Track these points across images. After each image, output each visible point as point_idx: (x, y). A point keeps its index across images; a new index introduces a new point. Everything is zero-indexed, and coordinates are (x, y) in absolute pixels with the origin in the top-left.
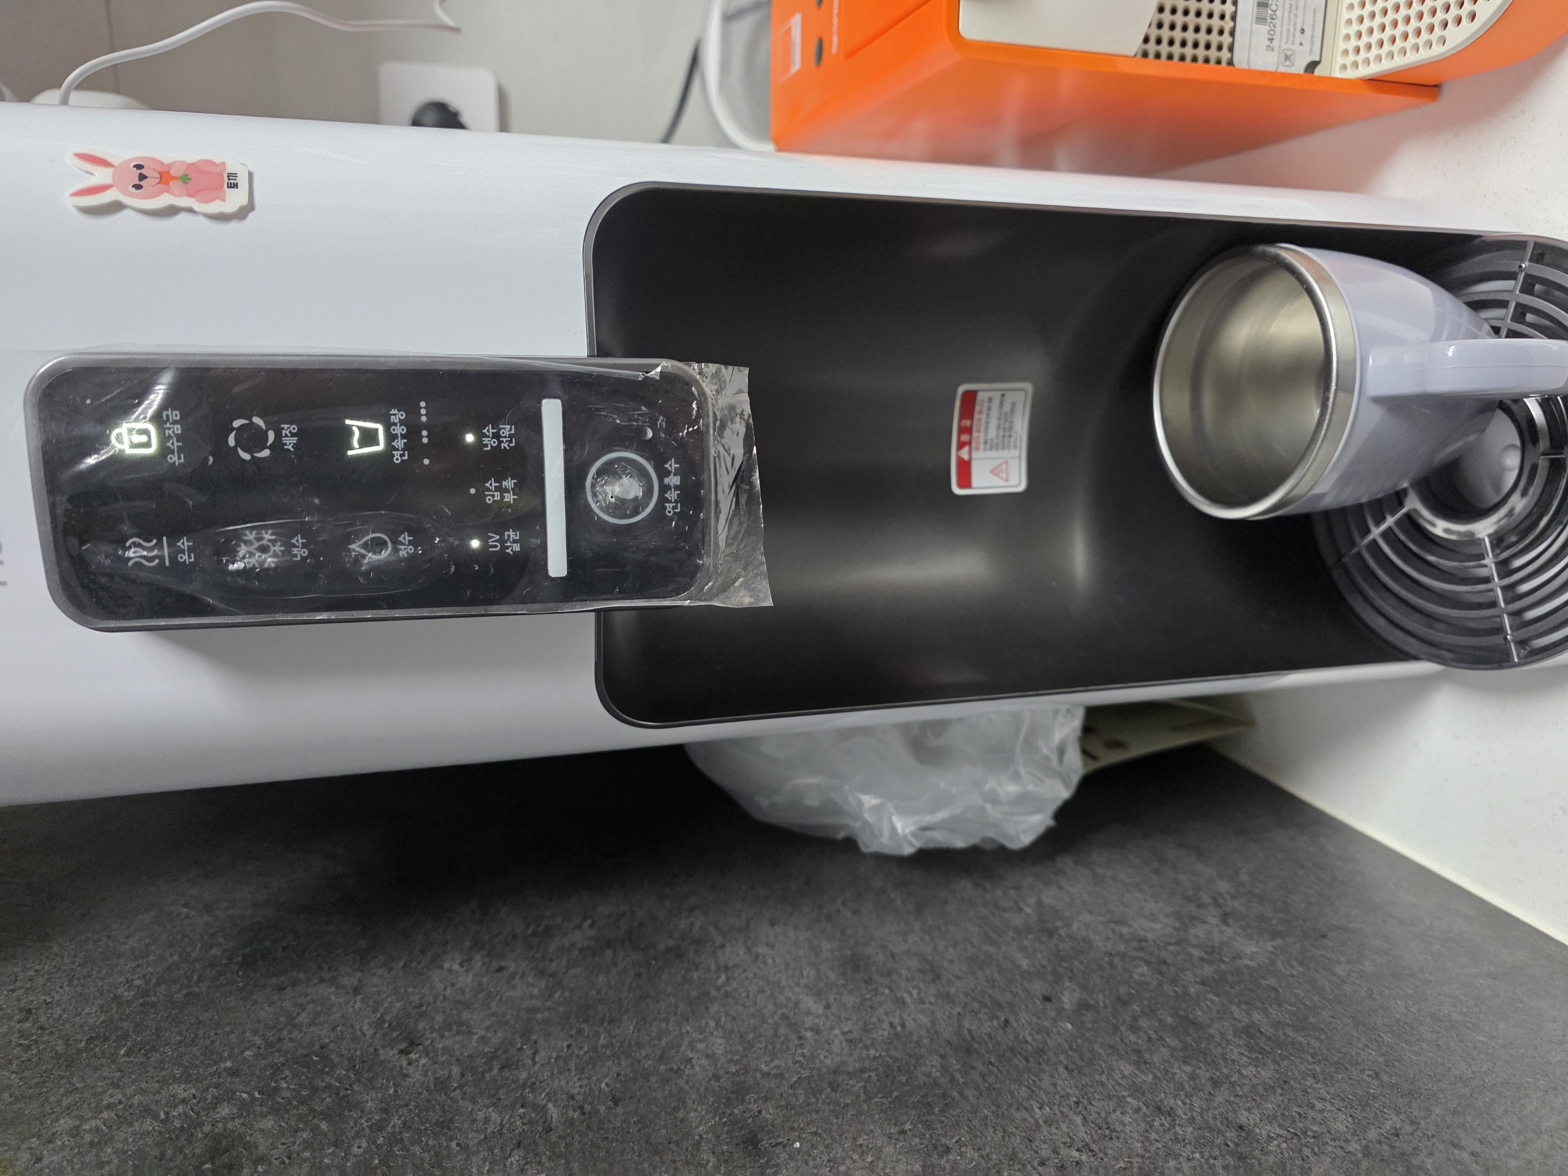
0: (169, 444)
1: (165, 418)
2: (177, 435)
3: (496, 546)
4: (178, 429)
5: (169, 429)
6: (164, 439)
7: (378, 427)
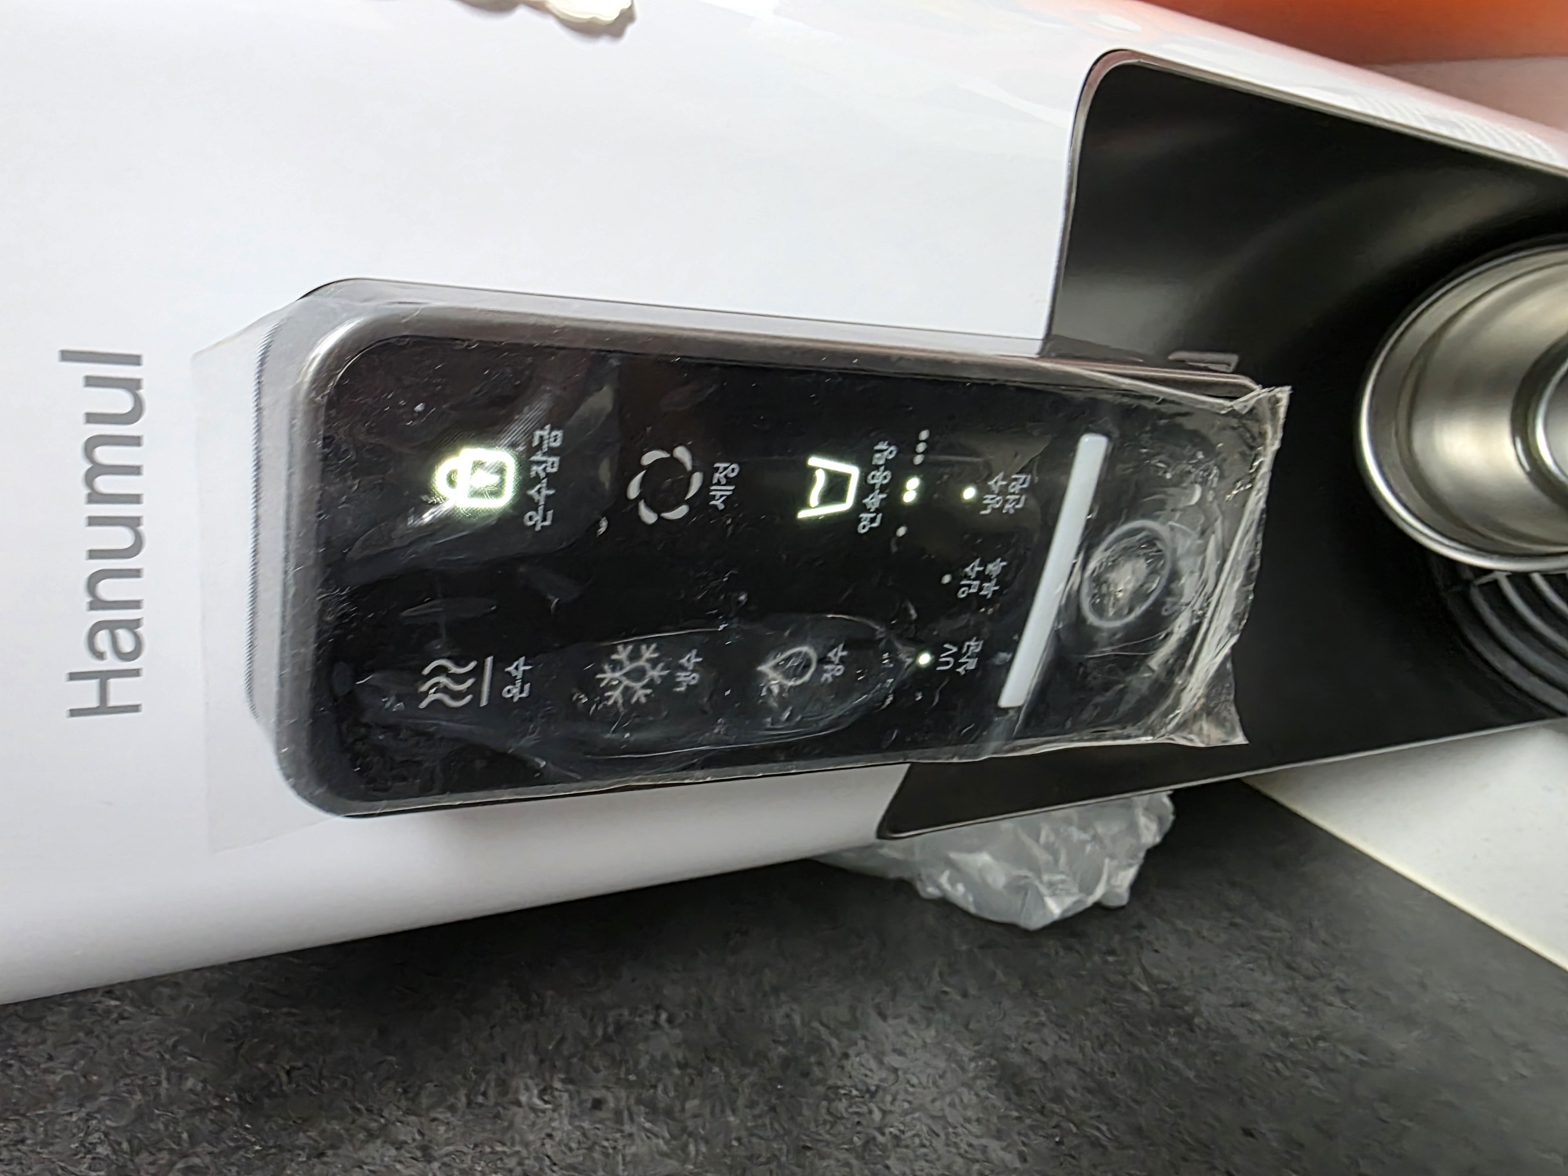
0: (532, 492)
1: (536, 443)
2: (548, 475)
3: (947, 663)
4: (553, 464)
5: (539, 463)
6: (526, 482)
7: (853, 471)
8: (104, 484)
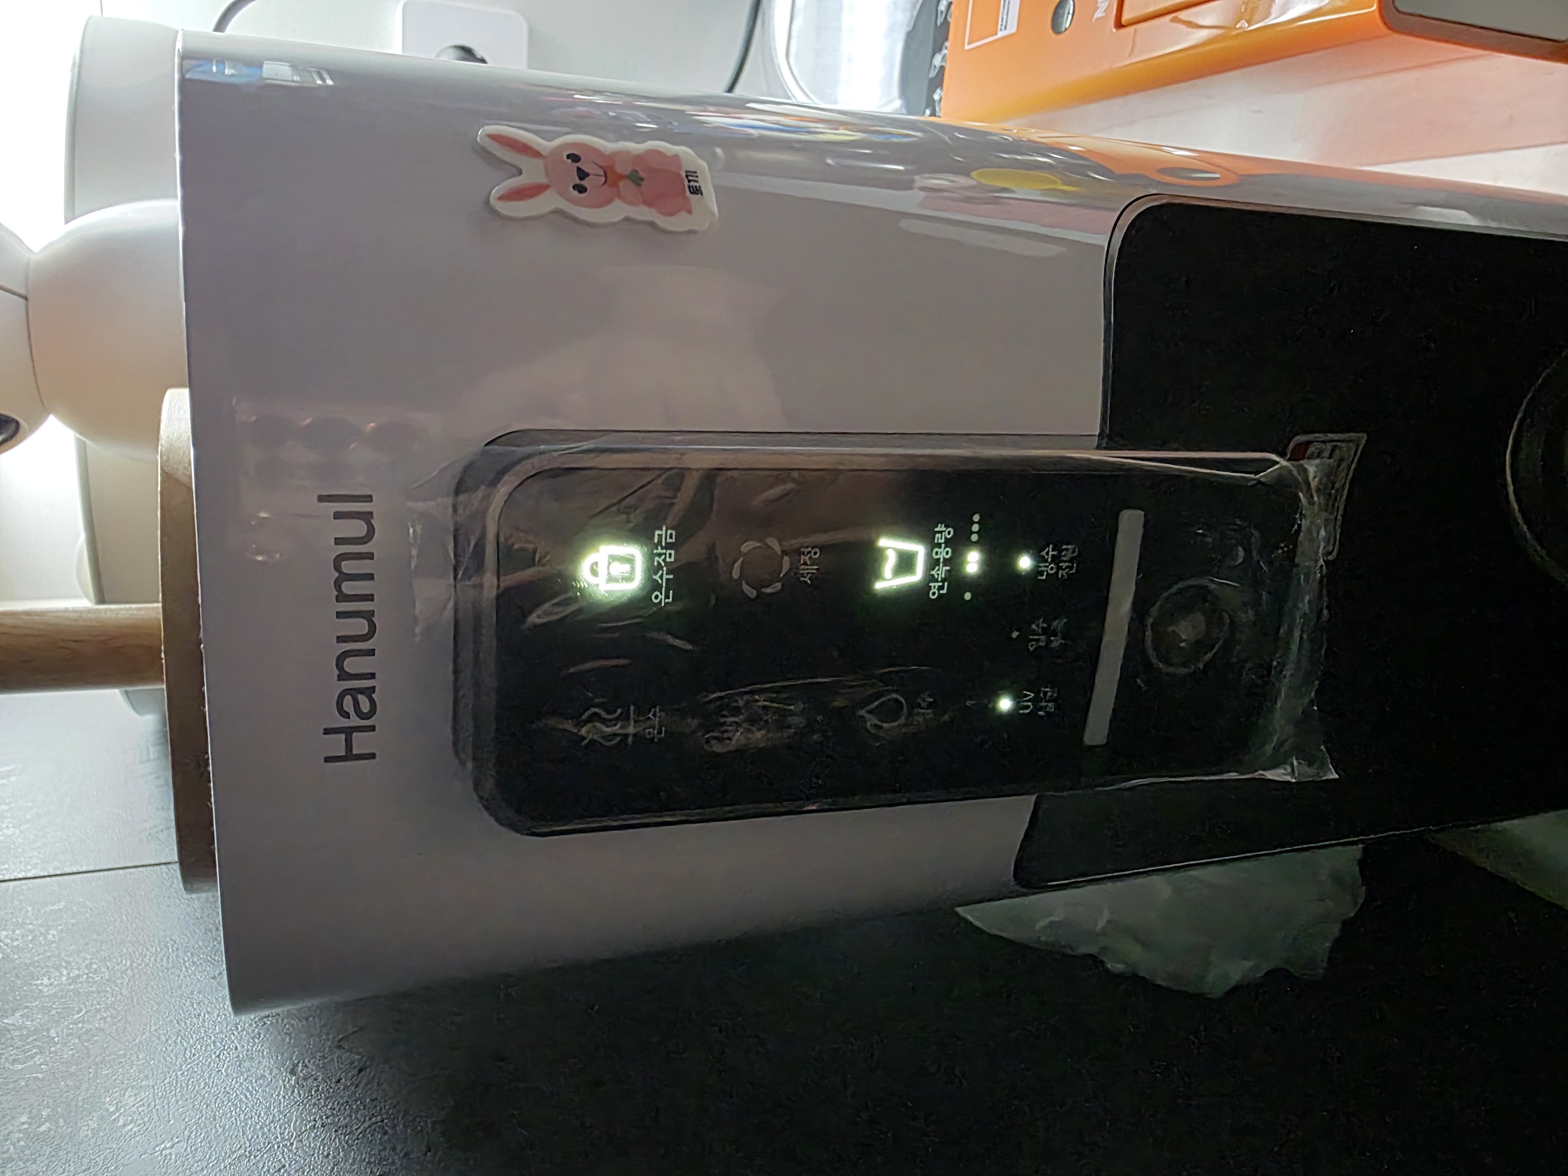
0: (657, 577)
1: (657, 540)
2: (668, 564)
3: (1028, 707)
4: (671, 555)
5: (660, 555)
6: (651, 569)
7: (919, 549)
8: (348, 587)
